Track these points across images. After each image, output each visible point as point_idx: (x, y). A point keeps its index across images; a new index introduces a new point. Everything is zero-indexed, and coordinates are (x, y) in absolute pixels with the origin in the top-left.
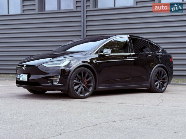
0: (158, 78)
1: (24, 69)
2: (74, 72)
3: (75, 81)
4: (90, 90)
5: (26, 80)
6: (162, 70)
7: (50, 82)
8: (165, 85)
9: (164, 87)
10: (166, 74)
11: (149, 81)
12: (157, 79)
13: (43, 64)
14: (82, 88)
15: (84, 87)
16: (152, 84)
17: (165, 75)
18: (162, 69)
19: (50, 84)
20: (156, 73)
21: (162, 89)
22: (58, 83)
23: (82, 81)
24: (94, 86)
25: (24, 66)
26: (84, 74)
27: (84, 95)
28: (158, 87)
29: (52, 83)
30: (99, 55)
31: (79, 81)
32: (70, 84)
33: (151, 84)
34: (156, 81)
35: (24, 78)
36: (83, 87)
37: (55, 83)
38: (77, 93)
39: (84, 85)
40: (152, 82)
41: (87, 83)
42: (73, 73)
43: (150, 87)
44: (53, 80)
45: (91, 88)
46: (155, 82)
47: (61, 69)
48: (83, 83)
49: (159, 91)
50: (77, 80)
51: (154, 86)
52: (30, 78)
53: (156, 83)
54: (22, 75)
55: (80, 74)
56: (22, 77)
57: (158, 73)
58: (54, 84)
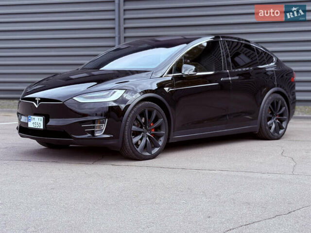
0: (272, 113)
1: (37, 106)
2: (133, 112)
3: (134, 128)
4: (160, 143)
5: (42, 127)
6: (279, 99)
7: (89, 132)
8: (284, 125)
9: (282, 129)
10: (286, 105)
11: (257, 119)
12: (271, 116)
13: (74, 98)
14: (146, 140)
15: (149, 137)
16: (263, 124)
17: (284, 108)
18: (279, 96)
19: (89, 135)
20: (270, 105)
21: (278, 133)
22: (104, 134)
23: (146, 128)
24: (167, 134)
25: (36, 101)
26: (150, 113)
27: (151, 153)
28: (272, 130)
29: (93, 133)
30: (173, 77)
31: (141, 127)
32: (126, 134)
33: (261, 124)
34: (269, 119)
35: (36, 122)
36: (147, 138)
37: (98, 132)
38: (138, 149)
39: (149, 135)
40: (263, 121)
41: (155, 131)
42: (131, 114)
43: (259, 130)
44: (94, 127)
45: (162, 139)
46: (268, 121)
47: (109, 107)
48: (148, 130)
49: (274, 136)
50: (137, 126)
51: (266, 129)
52: (49, 124)
53: (269, 123)
54: (33, 117)
55: (142, 115)
56: (32, 122)
57: (272, 104)
58: (97, 135)
